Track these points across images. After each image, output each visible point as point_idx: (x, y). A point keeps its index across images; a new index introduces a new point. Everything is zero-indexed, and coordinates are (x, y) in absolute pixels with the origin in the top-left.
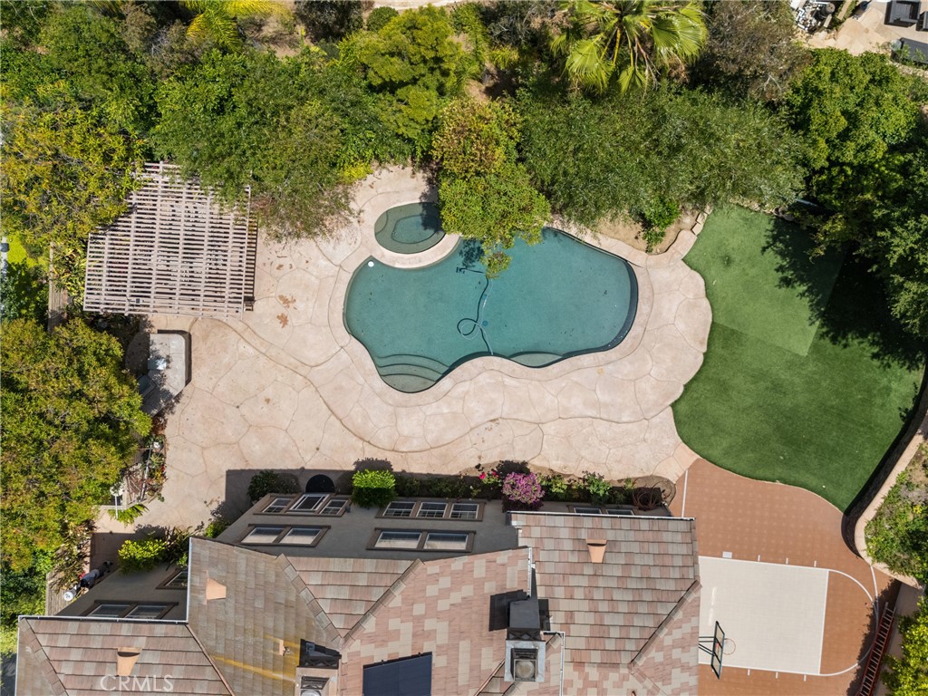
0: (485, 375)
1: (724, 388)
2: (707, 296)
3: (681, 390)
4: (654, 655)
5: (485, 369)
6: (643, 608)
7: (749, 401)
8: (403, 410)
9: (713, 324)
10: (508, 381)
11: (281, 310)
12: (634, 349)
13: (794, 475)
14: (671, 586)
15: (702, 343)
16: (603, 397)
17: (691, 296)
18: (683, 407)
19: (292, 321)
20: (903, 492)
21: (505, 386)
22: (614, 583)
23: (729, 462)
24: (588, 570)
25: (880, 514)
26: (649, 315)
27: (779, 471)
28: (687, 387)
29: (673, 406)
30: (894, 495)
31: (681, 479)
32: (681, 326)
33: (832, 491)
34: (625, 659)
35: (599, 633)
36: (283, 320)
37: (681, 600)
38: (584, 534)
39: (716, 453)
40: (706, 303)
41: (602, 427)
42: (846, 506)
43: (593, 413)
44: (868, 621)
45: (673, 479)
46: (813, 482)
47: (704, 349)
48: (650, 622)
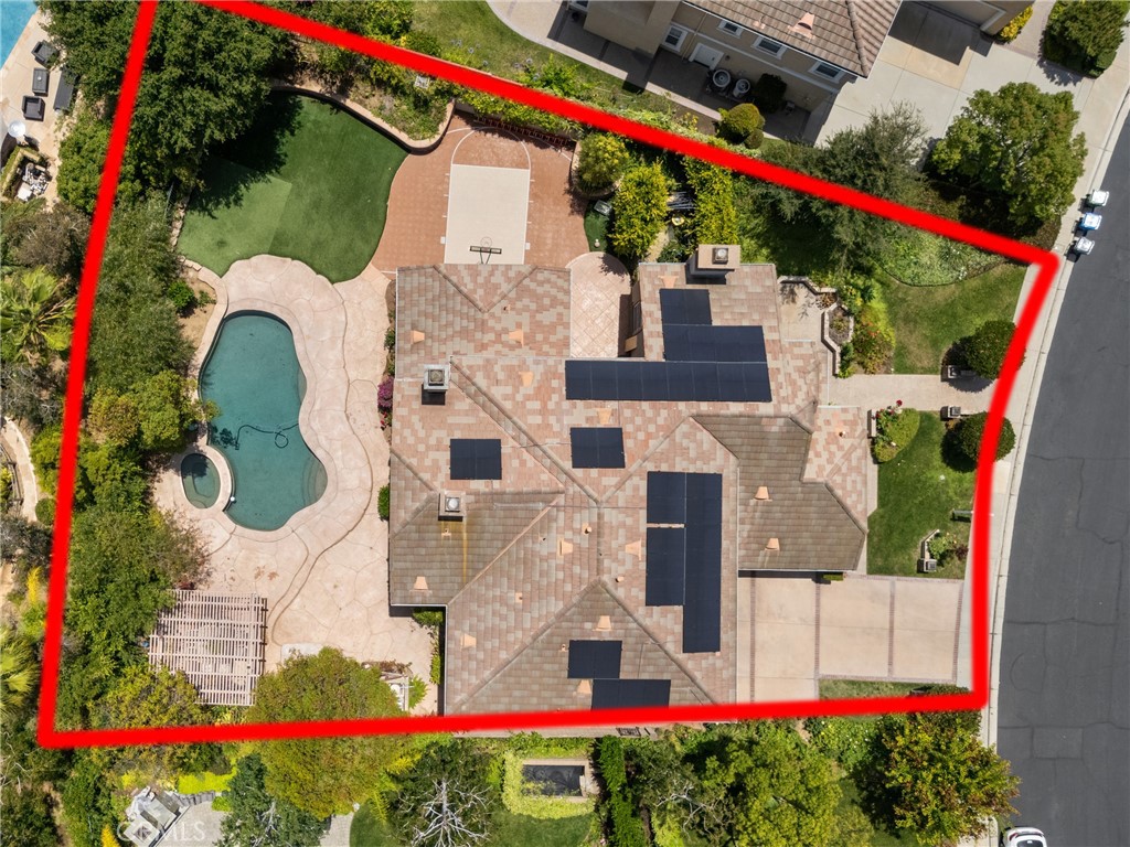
0: (313, 424)
1: (318, 245)
2: (248, 258)
3: (320, 276)
4: (478, 296)
5: (309, 425)
6: (451, 304)
7: (327, 225)
8: (341, 485)
9: (270, 253)
10: (317, 407)
11: (265, 577)
12: (290, 313)
13: (382, 191)
14: (437, 284)
15: (284, 262)
16: (327, 335)
17: (249, 270)
18: (334, 275)
19: (273, 569)
20: (387, 113)
21: (321, 409)
22: (437, 324)
23: (374, 241)
24: (429, 342)
25: (404, 130)
26: (264, 302)
27: (380, 203)
28: (318, 272)
29: (333, 283)
30: (387, 119)
31: (387, 275)
32: (272, 277)
33: (394, 164)
34: (479, 315)
35: (465, 334)
36: (273, 575)
37: (445, 277)
39: (367, 250)
40: (254, 259)
41: (351, 336)
42: (404, 152)
43: (340, 342)
44: (489, 135)
46: (386, 177)
47: (289, 260)
48: (458, 299)
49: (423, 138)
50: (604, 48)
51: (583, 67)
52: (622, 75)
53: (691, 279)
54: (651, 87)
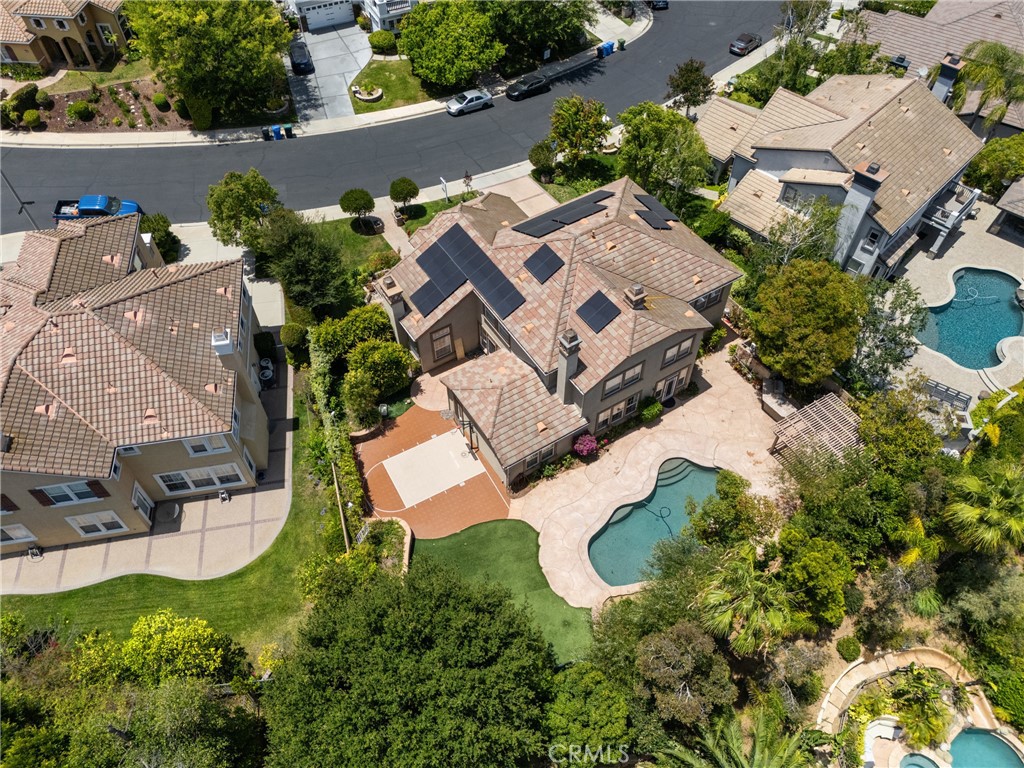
0: (640, 488)
1: (519, 558)
2: (562, 599)
3: (540, 543)
4: (493, 398)
5: (642, 490)
6: (509, 414)
7: (502, 560)
8: (662, 451)
9: (547, 585)
10: (627, 493)
11: (756, 457)
12: (579, 546)
13: (453, 540)
14: (501, 431)
15: (547, 572)
16: (575, 515)
17: (571, 593)
18: (534, 535)
19: (746, 456)
20: (396, 560)
21: (627, 490)
22: (527, 418)
23: (492, 525)
24: (541, 417)
25: (402, 543)
26: (585, 568)
27: (463, 537)
28: (538, 546)
29: (538, 534)
30: (400, 557)
31: (509, 503)
32: (564, 574)
33: (428, 544)
34: (506, 389)
35: (522, 394)
36: (750, 454)
37: (494, 427)
38: (552, 432)
39: (502, 524)
40: (560, 594)
41: (565, 501)
42: (416, 542)
43: (575, 504)
44: (372, 498)
45: (512, 501)
46: (445, 543)
47: (543, 570)
48: (503, 410)
49: (401, 527)
50: (276, 451)
51: (295, 456)
52: (289, 435)
53: (408, 310)
54: (290, 415)
